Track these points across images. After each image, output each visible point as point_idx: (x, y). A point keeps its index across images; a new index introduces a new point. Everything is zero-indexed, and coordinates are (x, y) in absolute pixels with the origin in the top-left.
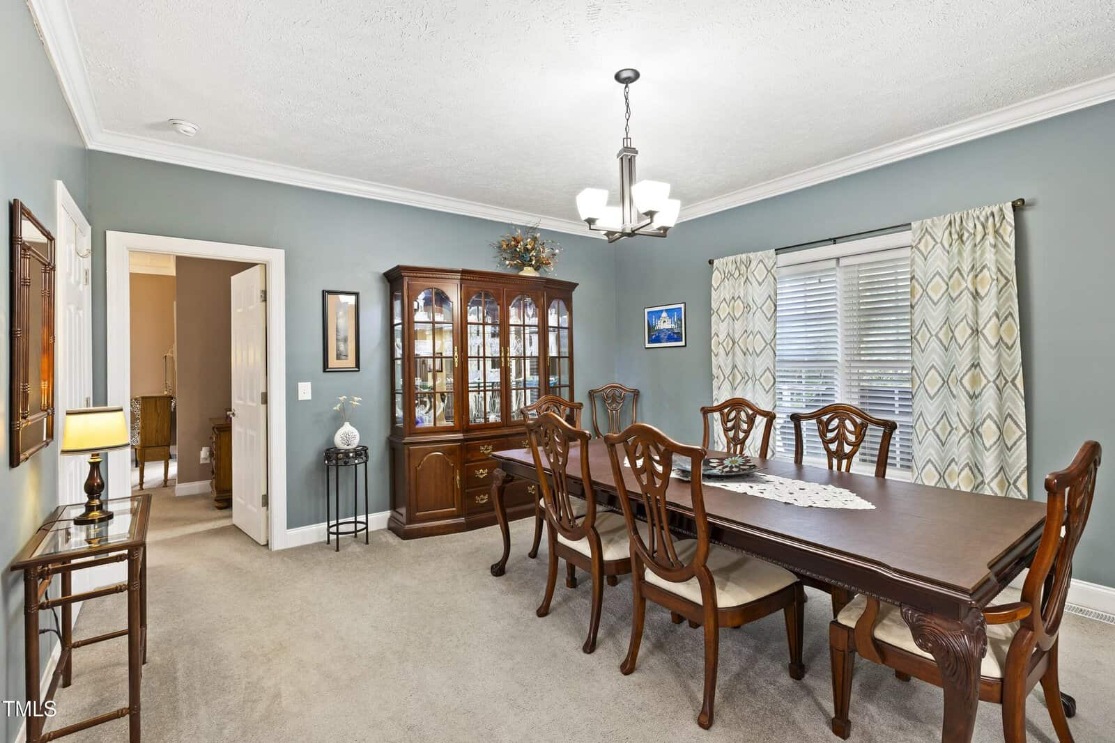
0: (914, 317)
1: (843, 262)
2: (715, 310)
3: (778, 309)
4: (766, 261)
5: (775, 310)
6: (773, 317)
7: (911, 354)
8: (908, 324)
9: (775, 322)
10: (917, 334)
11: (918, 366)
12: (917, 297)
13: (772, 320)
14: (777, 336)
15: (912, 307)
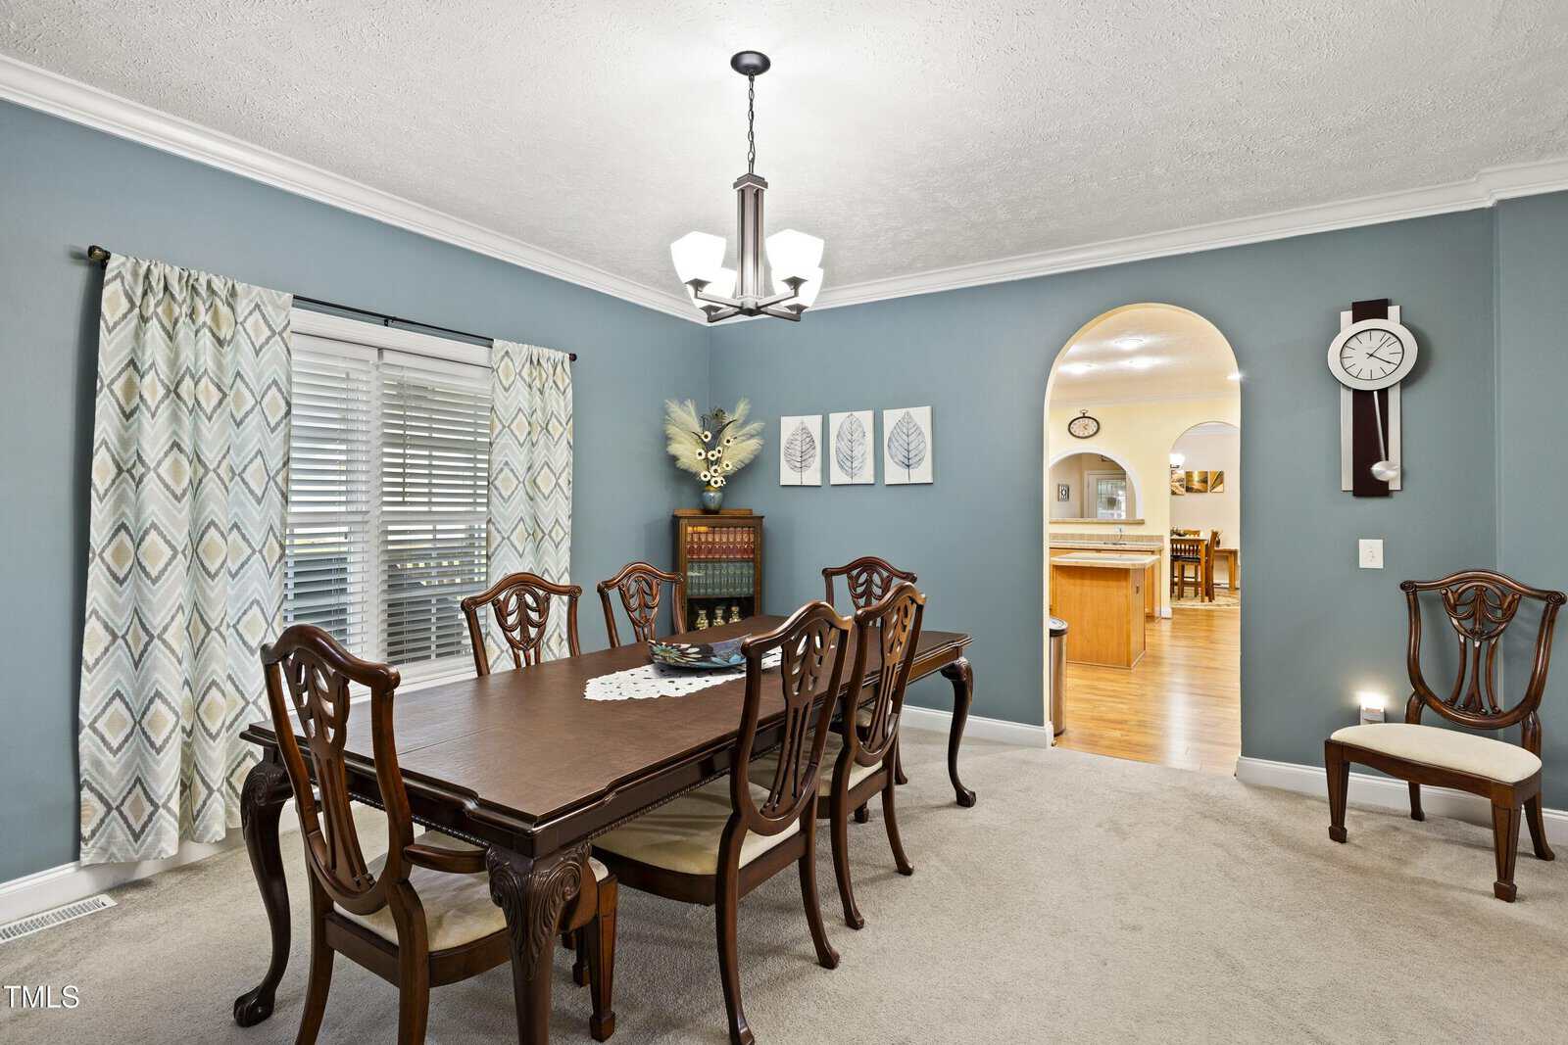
0: (492, 458)
1: (388, 357)
2: (106, 383)
3: (294, 412)
4: (269, 310)
5: (288, 413)
6: (282, 425)
7: (488, 504)
8: (486, 466)
9: (288, 437)
10: (496, 478)
11: (496, 517)
12: (496, 432)
13: (281, 430)
14: (293, 465)
15: (491, 444)
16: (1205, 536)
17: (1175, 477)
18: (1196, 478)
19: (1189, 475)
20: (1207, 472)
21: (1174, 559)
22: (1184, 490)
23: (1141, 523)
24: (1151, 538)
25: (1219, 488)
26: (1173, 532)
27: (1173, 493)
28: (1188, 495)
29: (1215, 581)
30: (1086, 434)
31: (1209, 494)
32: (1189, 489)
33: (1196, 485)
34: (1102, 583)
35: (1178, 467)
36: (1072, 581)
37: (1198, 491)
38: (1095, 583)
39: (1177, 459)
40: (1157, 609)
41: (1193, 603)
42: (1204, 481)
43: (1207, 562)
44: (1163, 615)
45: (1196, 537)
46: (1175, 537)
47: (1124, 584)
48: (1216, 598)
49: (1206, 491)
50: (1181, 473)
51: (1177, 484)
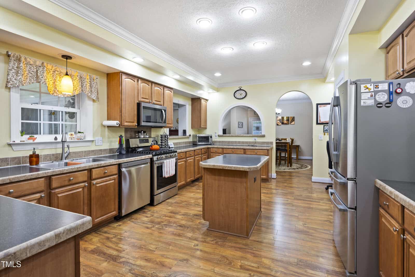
16: (289, 141)
17: (278, 119)
18: (285, 119)
19: (283, 118)
20: (289, 117)
21: (277, 150)
22: (281, 123)
23: (264, 136)
24: (267, 143)
25: (293, 123)
26: (277, 139)
27: (277, 125)
28: (283, 126)
29: (292, 157)
30: (241, 98)
31: (289, 126)
32: (283, 123)
33: (285, 122)
34: (231, 179)
35: (279, 114)
36: (213, 177)
37: (286, 124)
38: (226, 178)
39: (279, 111)
40: (270, 174)
41: (284, 168)
42: (288, 120)
43: (290, 151)
44: (272, 177)
45: (285, 141)
46: (278, 141)
47: (244, 180)
48: (293, 164)
49: (289, 124)
50: (280, 117)
51: (279, 121)
